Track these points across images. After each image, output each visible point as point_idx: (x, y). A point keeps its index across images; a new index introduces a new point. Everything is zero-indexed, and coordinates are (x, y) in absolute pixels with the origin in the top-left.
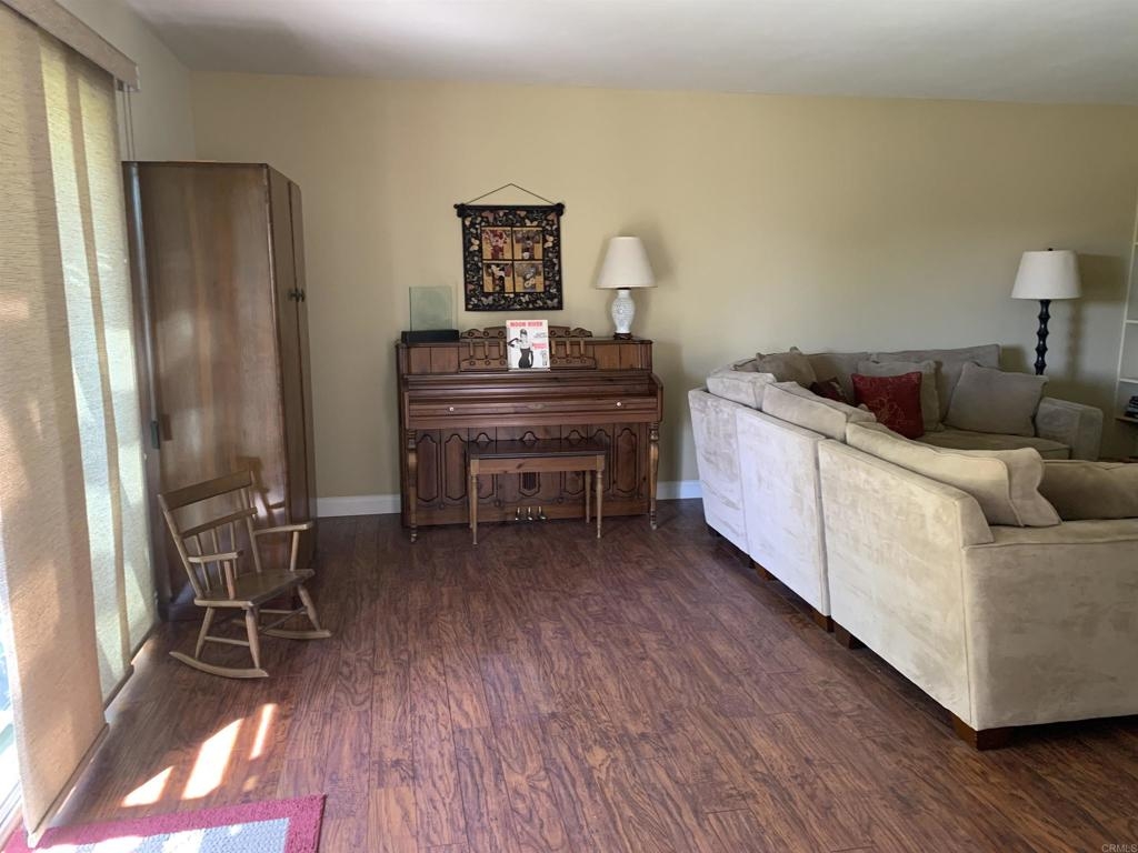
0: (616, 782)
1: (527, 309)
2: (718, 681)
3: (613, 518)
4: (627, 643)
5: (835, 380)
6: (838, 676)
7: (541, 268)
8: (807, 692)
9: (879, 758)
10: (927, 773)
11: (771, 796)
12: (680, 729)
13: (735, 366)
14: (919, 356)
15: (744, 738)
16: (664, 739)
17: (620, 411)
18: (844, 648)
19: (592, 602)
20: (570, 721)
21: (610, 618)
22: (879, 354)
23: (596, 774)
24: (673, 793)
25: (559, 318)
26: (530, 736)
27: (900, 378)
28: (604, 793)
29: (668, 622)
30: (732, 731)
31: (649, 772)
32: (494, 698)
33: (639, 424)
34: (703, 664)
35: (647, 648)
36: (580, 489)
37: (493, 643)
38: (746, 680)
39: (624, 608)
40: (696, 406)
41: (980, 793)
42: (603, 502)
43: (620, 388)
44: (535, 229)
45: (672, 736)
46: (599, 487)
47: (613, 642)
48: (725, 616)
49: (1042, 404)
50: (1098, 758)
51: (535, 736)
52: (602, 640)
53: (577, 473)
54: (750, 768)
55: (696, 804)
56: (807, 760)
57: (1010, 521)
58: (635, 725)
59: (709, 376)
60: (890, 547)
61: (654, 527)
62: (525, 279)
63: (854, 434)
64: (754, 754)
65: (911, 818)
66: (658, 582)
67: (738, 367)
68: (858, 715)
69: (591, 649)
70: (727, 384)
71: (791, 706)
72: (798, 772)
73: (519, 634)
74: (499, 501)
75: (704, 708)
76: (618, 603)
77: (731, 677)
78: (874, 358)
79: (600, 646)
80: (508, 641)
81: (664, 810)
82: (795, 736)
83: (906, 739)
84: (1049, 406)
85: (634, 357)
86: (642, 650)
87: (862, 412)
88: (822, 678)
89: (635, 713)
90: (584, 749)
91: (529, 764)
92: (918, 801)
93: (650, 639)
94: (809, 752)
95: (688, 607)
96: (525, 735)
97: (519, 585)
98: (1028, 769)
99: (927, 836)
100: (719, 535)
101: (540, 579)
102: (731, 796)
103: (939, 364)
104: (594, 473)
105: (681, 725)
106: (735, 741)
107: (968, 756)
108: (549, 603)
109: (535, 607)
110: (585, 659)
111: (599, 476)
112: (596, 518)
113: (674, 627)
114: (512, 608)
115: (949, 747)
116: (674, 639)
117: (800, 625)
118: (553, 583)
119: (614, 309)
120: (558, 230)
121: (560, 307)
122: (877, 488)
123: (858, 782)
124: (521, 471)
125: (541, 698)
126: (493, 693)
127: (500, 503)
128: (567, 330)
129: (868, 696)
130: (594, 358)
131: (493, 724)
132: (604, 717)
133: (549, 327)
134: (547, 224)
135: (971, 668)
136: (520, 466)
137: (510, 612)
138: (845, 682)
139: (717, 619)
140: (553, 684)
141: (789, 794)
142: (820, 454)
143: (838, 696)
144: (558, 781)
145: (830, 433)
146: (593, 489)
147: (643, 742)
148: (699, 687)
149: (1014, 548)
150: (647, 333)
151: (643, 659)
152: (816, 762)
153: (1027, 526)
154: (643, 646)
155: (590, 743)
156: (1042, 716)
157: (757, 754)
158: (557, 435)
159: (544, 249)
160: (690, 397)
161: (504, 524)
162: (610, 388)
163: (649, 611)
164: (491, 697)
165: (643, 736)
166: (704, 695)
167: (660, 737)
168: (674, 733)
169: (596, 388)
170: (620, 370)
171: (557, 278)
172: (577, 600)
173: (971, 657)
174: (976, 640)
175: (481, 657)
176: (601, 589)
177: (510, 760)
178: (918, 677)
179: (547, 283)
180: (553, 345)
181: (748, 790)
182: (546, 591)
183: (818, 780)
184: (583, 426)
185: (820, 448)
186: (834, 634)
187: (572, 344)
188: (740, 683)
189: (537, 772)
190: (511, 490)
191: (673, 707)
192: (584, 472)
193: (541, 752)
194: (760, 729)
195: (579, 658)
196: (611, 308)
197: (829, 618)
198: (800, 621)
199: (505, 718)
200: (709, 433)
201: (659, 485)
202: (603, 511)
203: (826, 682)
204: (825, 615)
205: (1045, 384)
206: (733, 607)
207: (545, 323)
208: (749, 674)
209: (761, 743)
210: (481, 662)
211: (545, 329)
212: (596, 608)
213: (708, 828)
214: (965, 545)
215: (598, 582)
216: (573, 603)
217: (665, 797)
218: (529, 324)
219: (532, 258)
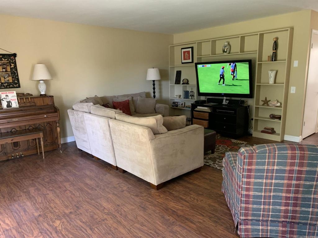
0: (65, 228)
1: (7, 88)
2: (89, 191)
3: (48, 152)
4: (60, 187)
5: (108, 103)
6: (121, 181)
7: (10, 74)
8: (115, 187)
9: (135, 199)
10: (147, 199)
11: (111, 218)
12: (81, 207)
13: (81, 101)
14: (127, 96)
15: (100, 204)
16: (77, 212)
17: (45, 118)
18: (121, 174)
19: (46, 178)
20: (46, 215)
21: (53, 182)
22: (118, 96)
23: (58, 228)
24: (83, 226)
25: (19, 90)
26: (33, 224)
27: (124, 101)
28: (61, 233)
29: (71, 179)
30: (96, 204)
31: (75, 222)
32: (17, 217)
33: (52, 121)
34: (84, 187)
35: (66, 187)
36: (35, 144)
37: (13, 199)
38: (97, 189)
39: (57, 178)
40: (70, 114)
41: (159, 200)
42: (44, 147)
43: (45, 111)
44: (6, 62)
45: (79, 210)
46: (42, 143)
47: (55, 188)
48: (88, 173)
49: (156, 105)
50: (181, 185)
51: (35, 224)
52: (52, 189)
53: (33, 140)
54: (104, 212)
55: (90, 227)
56: (118, 205)
57: (158, 133)
58: (68, 210)
59: (73, 105)
60: (131, 144)
61: (61, 152)
62: (5, 78)
63: (117, 116)
64: (104, 208)
65: (146, 212)
66: (66, 168)
67: (81, 102)
68: (128, 190)
69: (48, 192)
70: (79, 107)
71: (111, 192)
72: (116, 209)
73: (22, 194)
74: (5, 153)
75: (87, 200)
76: (55, 177)
77: (93, 189)
78: (117, 97)
79: (51, 191)
80: (18, 197)
81: (81, 232)
82: (114, 200)
83: (141, 193)
84: (158, 105)
85: (47, 101)
86: (65, 188)
87: (118, 111)
88: (117, 183)
89: (67, 207)
90: (52, 222)
91: (34, 233)
92: (146, 207)
93: (67, 185)
94: (118, 202)
95: (76, 173)
96: (31, 224)
97: (18, 178)
98: (168, 191)
99: (150, 214)
100: (82, 150)
101: (26, 175)
102: (100, 221)
103: (132, 97)
104: (39, 139)
105: (81, 206)
106: (98, 206)
107: (155, 192)
108: (31, 182)
109: (26, 184)
110: (47, 196)
111: (42, 139)
112: (42, 153)
113: (74, 179)
114: (17, 186)
115: (151, 191)
116: (74, 183)
117: (109, 170)
118: (31, 175)
119: (39, 86)
120: (15, 62)
121: (19, 87)
122: (126, 130)
123: (132, 207)
124: (13, 142)
125: (34, 211)
126: (16, 215)
127: (5, 154)
128: (23, 94)
129: (129, 184)
130: (34, 102)
131: (18, 224)
132: (57, 211)
133: (16, 93)
134: (11, 60)
135: (154, 171)
136: (12, 140)
137: (17, 188)
138: (123, 182)
139: (86, 174)
140: (38, 206)
141: (115, 216)
142: (110, 123)
143: (122, 186)
144: (45, 235)
145: (111, 117)
146: (40, 144)
147: (71, 214)
148: (84, 194)
149: (159, 139)
150: (51, 94)
151: (66, 191)
152: (120, 205)
153: (161, 134)
154: (65, 187)
155: (54, 220)
156: (169, 178)
157: (105, 208)
158: (25, 128)
159: (11, 68)
160: (68, 112)
161: (8, 160)
162: (42, 111)
163: (65, 176)
164: (15, 216)
165: (71, 213)
166: (86, 196)
167: (76, 212)
168: (80, 209)
169: (36, 112)
170: (44, 106)
171: (17, 77)
172: (40, 179)
173: (153, 168)
174: (154, 163)
175: (9, 205)
176: (48, 174)
177: (27, 234)
178: (141, 176)
179: (13, 79)
180: (19, 99)
181: (104, 218)
182: (29, 178)
183: (122, 210)
184: (33, 124)
185: (109, 121)
186: (118, 170)
187: (26, 98)
188: (96, 190)
189: (38, 234)
190: (9, 149)
191: (78, 202)
192: (36, 139)
193: (38, 228)
194: (104, 201)
195: (45, 196)
196: (38, 86)
197: (117, 166)
198: (109, 169)
199: (22, 221)
200: (76, 121)
201: (61, 139)
202: (44, 150)
203: (119, 184)
204: (115, 166)
205: (156, 100)
206: (90, 170)
207: (15, 92)
208: (98, 187)
209: (105, 204)
210: (9, 206)
211: (15, 94)
212: (48, 180)
213: (95, 232)
214: (149, 140)
215: (46, 172)
216: (39, 180)
217: (81, 228)
218: (9, 93)
219: (6, 71)
